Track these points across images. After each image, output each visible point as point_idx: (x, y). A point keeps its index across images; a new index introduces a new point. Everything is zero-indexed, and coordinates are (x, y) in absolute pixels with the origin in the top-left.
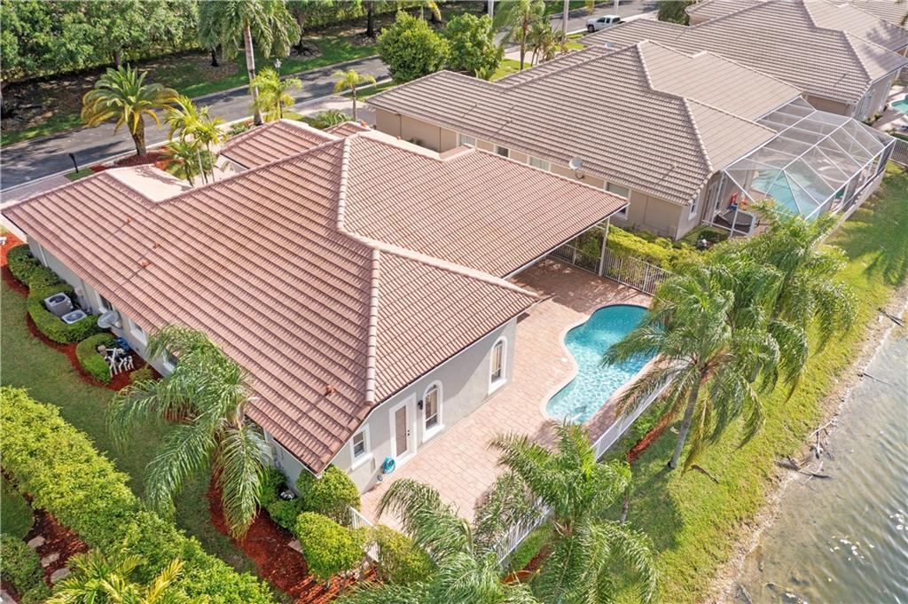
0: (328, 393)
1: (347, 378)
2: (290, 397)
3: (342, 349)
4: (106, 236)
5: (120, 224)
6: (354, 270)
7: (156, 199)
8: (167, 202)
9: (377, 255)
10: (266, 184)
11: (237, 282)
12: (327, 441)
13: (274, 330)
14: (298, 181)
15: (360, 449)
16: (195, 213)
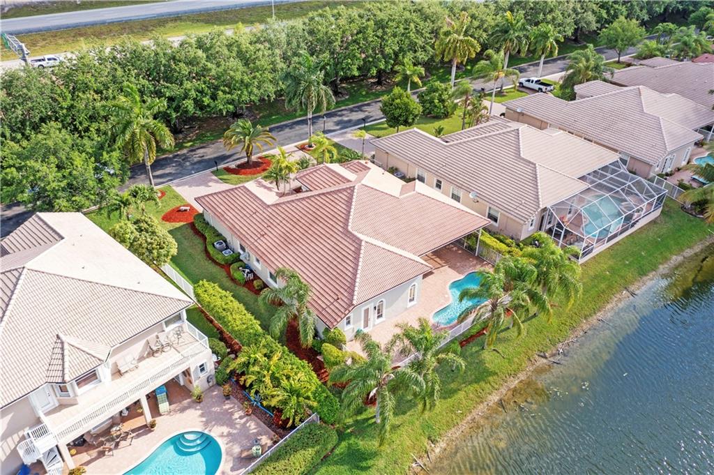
0: (338, 299)
1: (346, 294)
2: (323, 299)
3: (345, 282)
4: (245, 218)
5: (252, 213)
6: (353, 249)
7: (269, 203)
8: (273, 205)
9: (363, 243)
10: (318, 203)
11: (304, 247)
12: (336, 317)
13: (318, 270)
14: (332, 203)
15: (348, 323)
16: (286, 213)
